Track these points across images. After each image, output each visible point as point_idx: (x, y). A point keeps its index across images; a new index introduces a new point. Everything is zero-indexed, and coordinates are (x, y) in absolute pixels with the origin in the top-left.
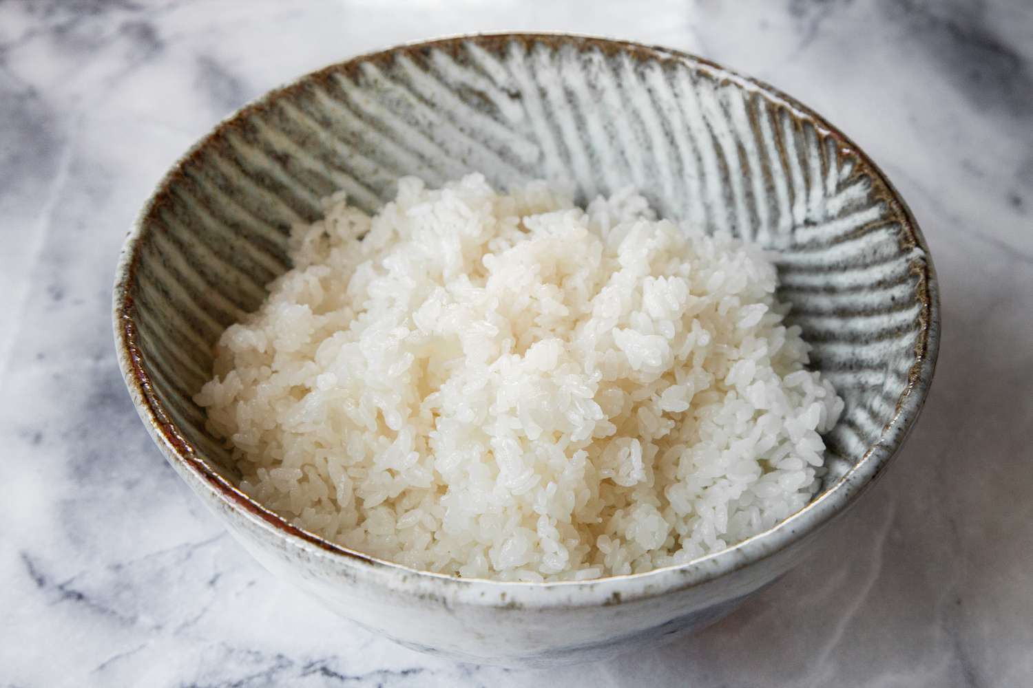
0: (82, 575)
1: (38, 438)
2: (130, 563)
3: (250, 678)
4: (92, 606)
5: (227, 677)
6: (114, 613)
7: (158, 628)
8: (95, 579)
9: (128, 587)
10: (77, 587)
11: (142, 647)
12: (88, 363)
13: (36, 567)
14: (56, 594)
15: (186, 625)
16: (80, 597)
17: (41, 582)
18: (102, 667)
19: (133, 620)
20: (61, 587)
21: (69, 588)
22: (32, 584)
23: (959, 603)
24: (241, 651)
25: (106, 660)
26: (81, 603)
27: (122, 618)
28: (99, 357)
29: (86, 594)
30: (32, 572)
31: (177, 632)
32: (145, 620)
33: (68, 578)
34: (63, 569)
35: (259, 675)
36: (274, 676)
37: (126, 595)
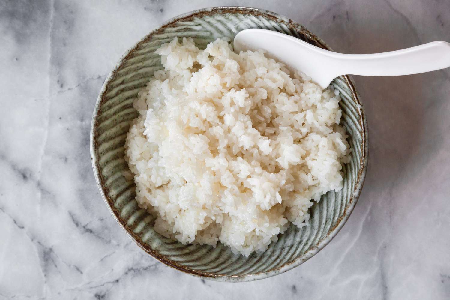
0: (91, 222)
1: (66, 160)
2: (106, 218)
3: (150, 267)
4: (96, 235)
5: (142, 266)
6: (103, 239)
7: (118, 245)
8: (95, 224)
9: (107, 228)
10: (89, 227)
11: (114, 253)
12: (79, 122)
13: (74, 217)
14: (83, 230)
15: (127, 245)
16: (91, 231)
17: (77, 225)
18: (102, 260)
19: (110, 242)
20: (84, 227)
21: (87, 228)
22: (75, 226)
23: (385, 247)
24: (146, 256)
25: (103, 257)
26: (92, 234)
27: (106, 241)
28: (82, 120)
29: (93, 231)
30: (74, 220)
31: (125, 247)
32: (114, 242)
33: (86, 224)
34: (84, 220)
35: (152, 266)
36: (157, 266)
37: (106, 231)
